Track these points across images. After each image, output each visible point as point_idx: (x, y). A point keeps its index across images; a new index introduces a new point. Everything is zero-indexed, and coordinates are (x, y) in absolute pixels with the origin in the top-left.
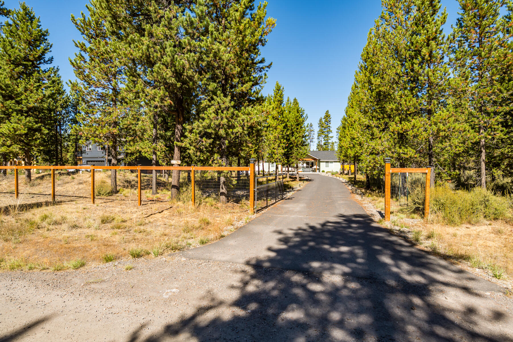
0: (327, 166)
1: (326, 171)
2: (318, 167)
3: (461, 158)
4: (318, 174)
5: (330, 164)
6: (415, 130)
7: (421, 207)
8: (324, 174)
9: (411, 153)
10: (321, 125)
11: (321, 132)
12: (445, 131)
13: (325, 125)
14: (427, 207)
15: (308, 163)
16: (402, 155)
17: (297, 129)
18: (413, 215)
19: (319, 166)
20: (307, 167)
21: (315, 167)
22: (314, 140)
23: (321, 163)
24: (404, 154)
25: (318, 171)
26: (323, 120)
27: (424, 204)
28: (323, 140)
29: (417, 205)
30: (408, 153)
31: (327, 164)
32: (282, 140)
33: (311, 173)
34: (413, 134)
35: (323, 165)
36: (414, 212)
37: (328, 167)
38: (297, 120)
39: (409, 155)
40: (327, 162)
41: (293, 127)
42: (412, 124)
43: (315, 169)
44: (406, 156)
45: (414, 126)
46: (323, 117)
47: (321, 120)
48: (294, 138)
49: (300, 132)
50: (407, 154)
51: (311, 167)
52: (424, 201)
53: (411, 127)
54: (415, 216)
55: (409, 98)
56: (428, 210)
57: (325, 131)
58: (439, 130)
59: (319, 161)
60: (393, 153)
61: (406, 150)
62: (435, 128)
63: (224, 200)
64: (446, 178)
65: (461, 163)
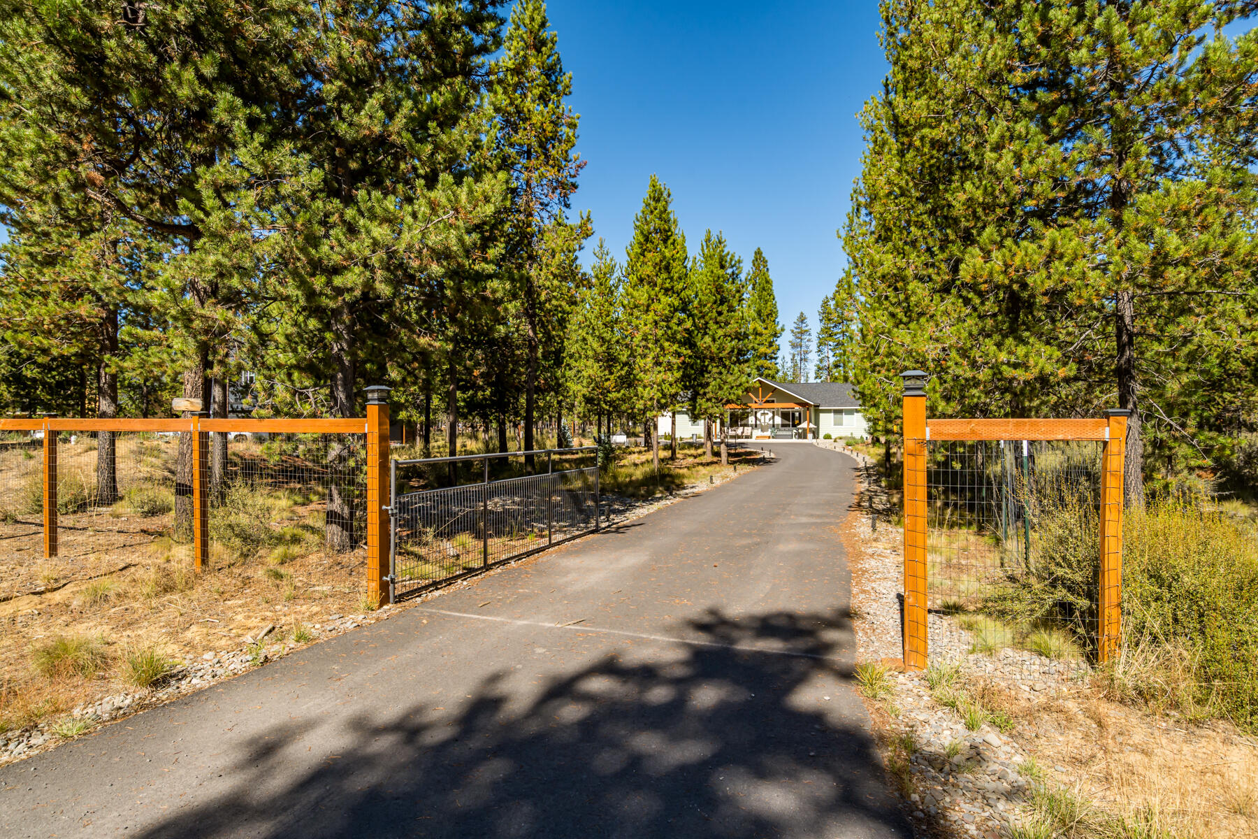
0: (838, 423)
1: (833, 437)
2: (812, 426)
3: (1228, 396)
4: (811, 445)
5: (845, 417)
6: (1058, 266)
7: (1083, 603)
8: (827, 444)
9: (1042, 361)
10: (826, 315)
11: (827, 334)
12: (1186, 262)
13: (834, 316)
14: (1110, 612)
15: (785, 416)
16: (1008, 372)
17: (720, 313)
18: (1042, 637)
19: (817, 423)
20: (783, 425)
21: (804, 425)
22: (810, 356)
23: (822, 415)
24: (1016, 366)
25: (810, 436)
26: (832, 303)
27: (1092, 590)
28: (831, 354)
29: (1061, 594)
30: (1032, 362)
31: (838, 416)
32: (666, 344)
33: (794, 440)
34: (1049, 284)
35: (826, 421)
36: (1046, 623)
37: (841, 424)
38: (719, 289)
39: (1035, 372)
40: (836, 412)
41: (706, 309)
42: (1046, 243)
43: (804, 430)
44: (1020, 374)
45: (1053, 254)
46: (830, 295)
47: (825, 304)
48: (708, 339)
49: (727, 323)
50: (1026, 367)
51: (794, 425)
52: (1096, 574)
53: (1039, 259)
54: (1056, 640)
55: (1033, 145)
56: (1114, 626)
57: (836, 330)
58: (1161, 261)
59: (818, 410)
60: (974, 365)
61: (1021, 351)
62: (1143, 251)
63: (336, 540)
64: (1193, 463)
65: (1225, 409)
